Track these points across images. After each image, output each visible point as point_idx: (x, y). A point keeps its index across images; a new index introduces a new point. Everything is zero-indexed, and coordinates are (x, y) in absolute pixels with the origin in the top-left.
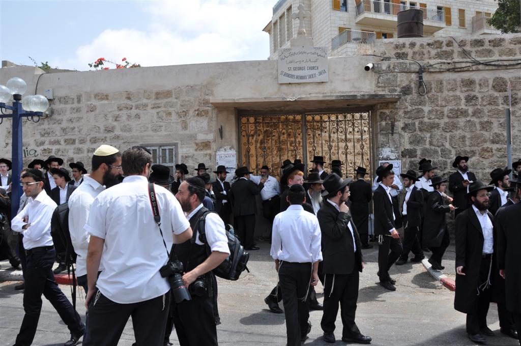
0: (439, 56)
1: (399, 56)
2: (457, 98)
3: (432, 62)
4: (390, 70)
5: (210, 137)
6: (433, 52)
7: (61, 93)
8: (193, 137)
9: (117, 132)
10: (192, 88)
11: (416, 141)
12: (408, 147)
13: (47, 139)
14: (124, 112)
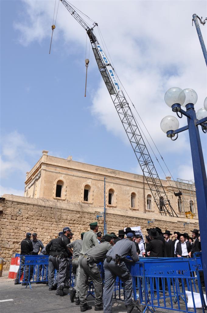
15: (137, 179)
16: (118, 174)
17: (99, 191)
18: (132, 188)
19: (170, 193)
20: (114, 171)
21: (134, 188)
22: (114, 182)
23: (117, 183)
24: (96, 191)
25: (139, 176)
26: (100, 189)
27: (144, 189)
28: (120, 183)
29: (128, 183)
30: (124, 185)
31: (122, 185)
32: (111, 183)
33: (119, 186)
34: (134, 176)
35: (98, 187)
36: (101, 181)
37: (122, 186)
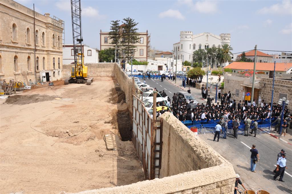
0: (268, 82)
1: (263, 81)
2: (269, 90)
3: (267, 82)
4: (261, 83)
5: (242, 90)
6: (267, 81)
7: (230, 79)
8: (241, 89)
9: (234, 87)
10: (242, 81)
11: (263, 96)
12: (262, 97)
13: (228, 86)
14: (235, 84)
15: (29, 14)
16: (17, 7)
17: (5, 26)
18: (27, 23)
19: (49, 29)
20: (14, 3)
21: (28, 23)
22: (15, 16)
23: (17, 17)
24: (3, 26)
25: (30, 10)
26: (6, 23)
27: (34, 24)
28: (19, 18)
29: (23, 17)
30: (22, 20)
31: (20, 19)
32: (13, 17)
33: (18, 20)
34: (27, 10)
35: (4, 21)
36: (6, 14)
37: (21, 21)
